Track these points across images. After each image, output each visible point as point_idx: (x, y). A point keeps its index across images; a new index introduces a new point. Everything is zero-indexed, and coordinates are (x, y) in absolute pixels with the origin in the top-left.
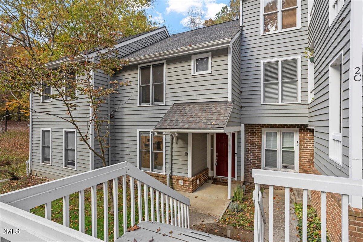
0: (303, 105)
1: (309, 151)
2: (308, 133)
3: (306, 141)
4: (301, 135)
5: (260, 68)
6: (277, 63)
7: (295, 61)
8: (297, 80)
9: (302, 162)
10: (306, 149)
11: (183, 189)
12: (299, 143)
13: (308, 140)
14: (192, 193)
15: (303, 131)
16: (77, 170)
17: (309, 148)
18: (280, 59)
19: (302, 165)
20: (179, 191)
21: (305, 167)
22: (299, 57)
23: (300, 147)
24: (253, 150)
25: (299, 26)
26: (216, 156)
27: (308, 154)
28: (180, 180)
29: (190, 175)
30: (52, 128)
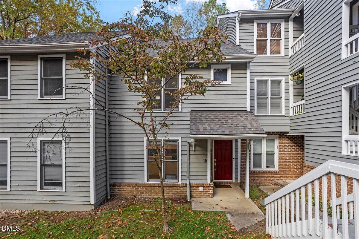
0: (285, 117)
1: (286, 153)
2: (285, 139)
3: (284, 145)
4: (281, 141)
5: (254, 84)
6: (266, 81)
7: (280, 81)
8: (282, 97)
9: (281, 162)
10: (284, 152)
11: (203, 196)
12: (278, 147)
13: (285, 144)
14: (213, 198)
15: (282, 137)
16: (66, 191)
17: (286, 151)
18: (270, 79)
19: (281, 164)
20: (199, 198)
21: (283, 166)
22: (283, 79)
23: (279, 150)
24: (244, 155)
25: (283, 54)
26: (215, 162)
27: (285, 155)
28: (199, 187)
29: (209, 181)
30: (11, 137)
